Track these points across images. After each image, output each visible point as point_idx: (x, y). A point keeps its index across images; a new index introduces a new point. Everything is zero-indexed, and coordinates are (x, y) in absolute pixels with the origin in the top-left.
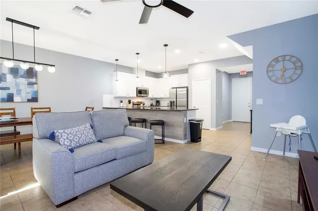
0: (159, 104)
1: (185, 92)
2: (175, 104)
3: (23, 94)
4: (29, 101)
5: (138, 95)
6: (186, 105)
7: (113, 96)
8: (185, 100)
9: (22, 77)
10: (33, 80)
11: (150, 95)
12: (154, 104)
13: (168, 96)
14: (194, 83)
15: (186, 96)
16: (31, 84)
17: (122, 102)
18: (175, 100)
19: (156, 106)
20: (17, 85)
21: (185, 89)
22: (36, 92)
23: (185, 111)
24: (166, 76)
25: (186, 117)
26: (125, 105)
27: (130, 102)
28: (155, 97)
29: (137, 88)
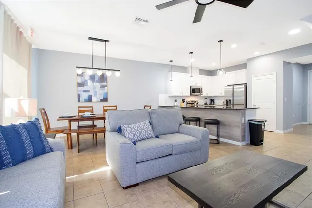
0: (214, 102)
1: (243, 89)
2: (232, 103)
3: (98, 95)
4: (102, 100)
5: (192, 94)
6: (245, 105)
7: (167, 95)
8: (243, 98)
9: (97, 81)
10: (104, 84)
11: (204, 94)
12: (208, 102)
13: (223, 94)
14: (253, 79)
15: (244, 94)
16: (103, 87)
17: (176, 101)
18: (231, 99)
19: (211, 104)
20: (94, 88)
21: (243, 86)
22: (107, 94)
23: (243, 111)
24: (221, 73)
25: (245, 117)
26: (179, 103)
27: (183, 101)
28: (209, 95)
29: (191, 87)
